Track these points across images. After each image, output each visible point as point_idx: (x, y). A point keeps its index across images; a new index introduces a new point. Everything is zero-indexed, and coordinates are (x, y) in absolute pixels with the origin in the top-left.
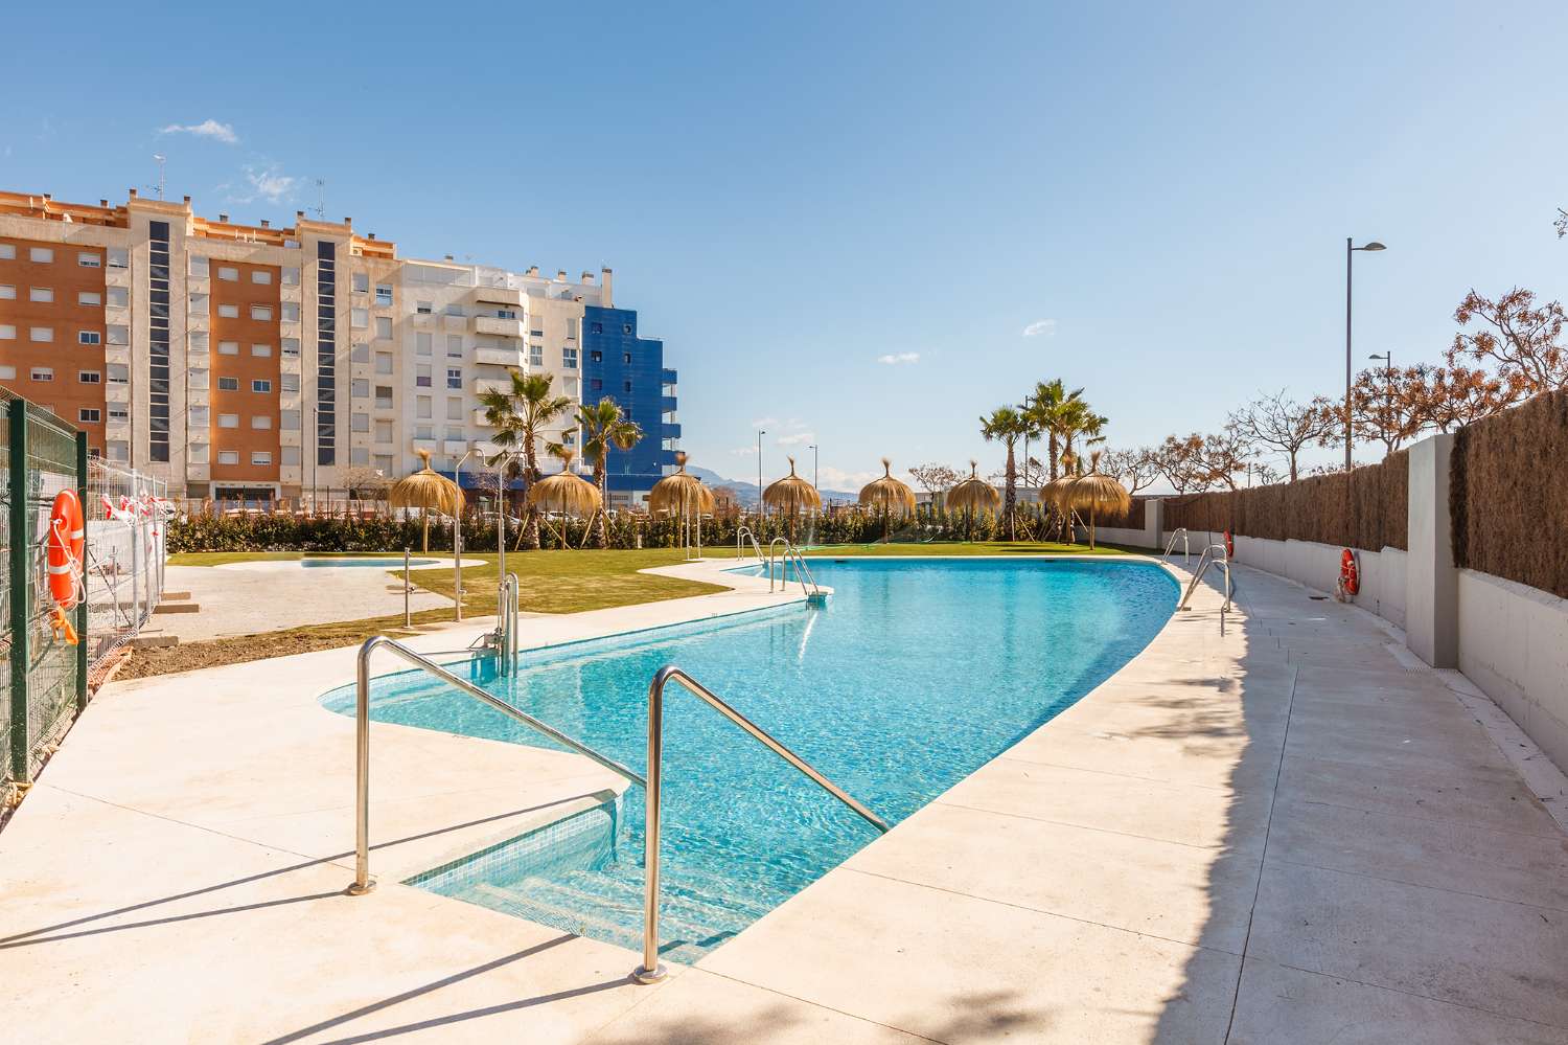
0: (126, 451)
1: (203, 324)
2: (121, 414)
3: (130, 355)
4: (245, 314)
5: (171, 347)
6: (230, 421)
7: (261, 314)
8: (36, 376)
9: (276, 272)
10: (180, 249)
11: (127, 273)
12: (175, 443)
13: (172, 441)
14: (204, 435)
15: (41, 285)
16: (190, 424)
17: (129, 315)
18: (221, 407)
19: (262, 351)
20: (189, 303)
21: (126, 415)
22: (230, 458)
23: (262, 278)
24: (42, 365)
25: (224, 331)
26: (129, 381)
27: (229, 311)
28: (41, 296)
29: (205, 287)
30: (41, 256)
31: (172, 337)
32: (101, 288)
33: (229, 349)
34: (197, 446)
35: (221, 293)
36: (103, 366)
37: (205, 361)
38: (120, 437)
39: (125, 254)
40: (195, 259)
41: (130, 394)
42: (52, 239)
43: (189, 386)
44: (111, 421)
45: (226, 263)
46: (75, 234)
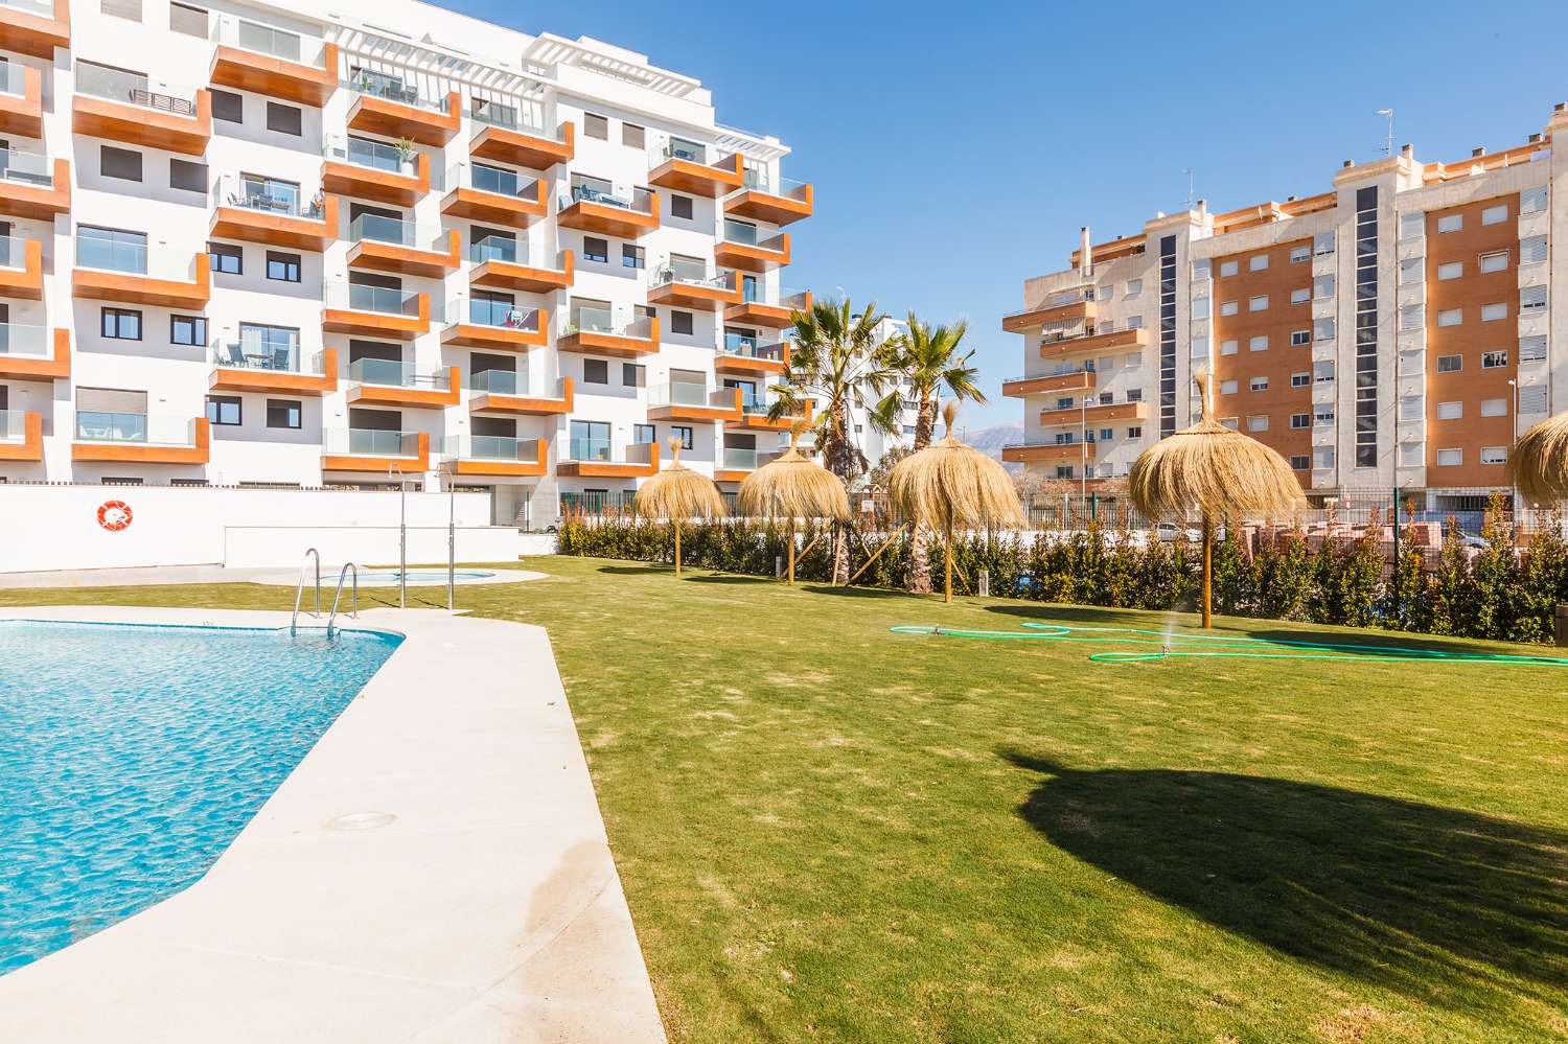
0: (1331, 456)
1: (1422, 293)
2: (1328, 417)
3: (1336, 351)
4: (1472, 270)
5: (1379, 330)
6: (1452, 411)
7: (1495, 264)
8: (1255, 387)
9: (1513, 201)
10: (1390, 211)
11: (1334, 256)
12: (1383, 445)
13: (1379, 443)
14: (1422, 430)
15: (1258, 294)
16: (1400, 420)
17: (1337, 306)
18: (1441, 395)
19: (1495, 313)
20: (1400, 271)
21: (1332, 416)
22: (1452, 458)
23: (1495, 216)
24: (1259, 374)
25: (1447, 297)
26: (1336, 378)
27: (1452, 271)
28: (1259, 304)
29: (1420, 249)
30: (1259, 263)
31: (1380, 319)
32: (1308, 282)
33: (1452, 318)
34: (1409, 446)
35: (1443, 249)
36: (1310, 366)
37: (1423, 339)
38: (1325, 442)
39: (1330, 237)
40: (1408, 218)
41: (1337, 394)
42: (1266, 243)
43: (1399, 375)
44: (1318, 424)
45: (1447, 211)
46: (1285, 232)
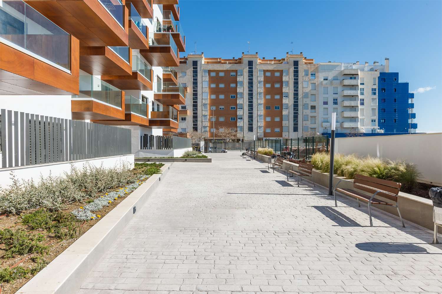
0: (242, 128)
1: (262, 90)
2: (241, 118)
3: (243, 101)
4: (273, 86)
5: (253, 98)
6: (268, 119)
7: (277, 86)
8: (220, 109)
9: (281, 72)
10: (256, 68)
11: (242, 77)
12: (255, 126)
13: (254, 126)
14: (262, 124)
15: (222, 83)
16: (258, 120)
17: (243, 89)
18: (267, 115)
19: (277, 97)
20: (258, 84)
21: (242, 118)
22: (268, 130)
23: (277, 74)
24: (222, 105)
25: (268, 92)
26: (243, 108)
27: (268, 86)
28: (222, 86)
29: (262, 79)
30: (222, 74)
31: (254, 95)
32: (236, 82)
33: (268, 97)
34: (260, 127)
35: (267, 80)
36: (236, 105)
37: (262, 101)
38: (241, 125)
39: (242, 71)
40: (260, 71)
41: (243, 113)
42: (225, 69)
43: (258, 109)
44: (239, 120)
45: (268, 71)
46: (230, 67)
